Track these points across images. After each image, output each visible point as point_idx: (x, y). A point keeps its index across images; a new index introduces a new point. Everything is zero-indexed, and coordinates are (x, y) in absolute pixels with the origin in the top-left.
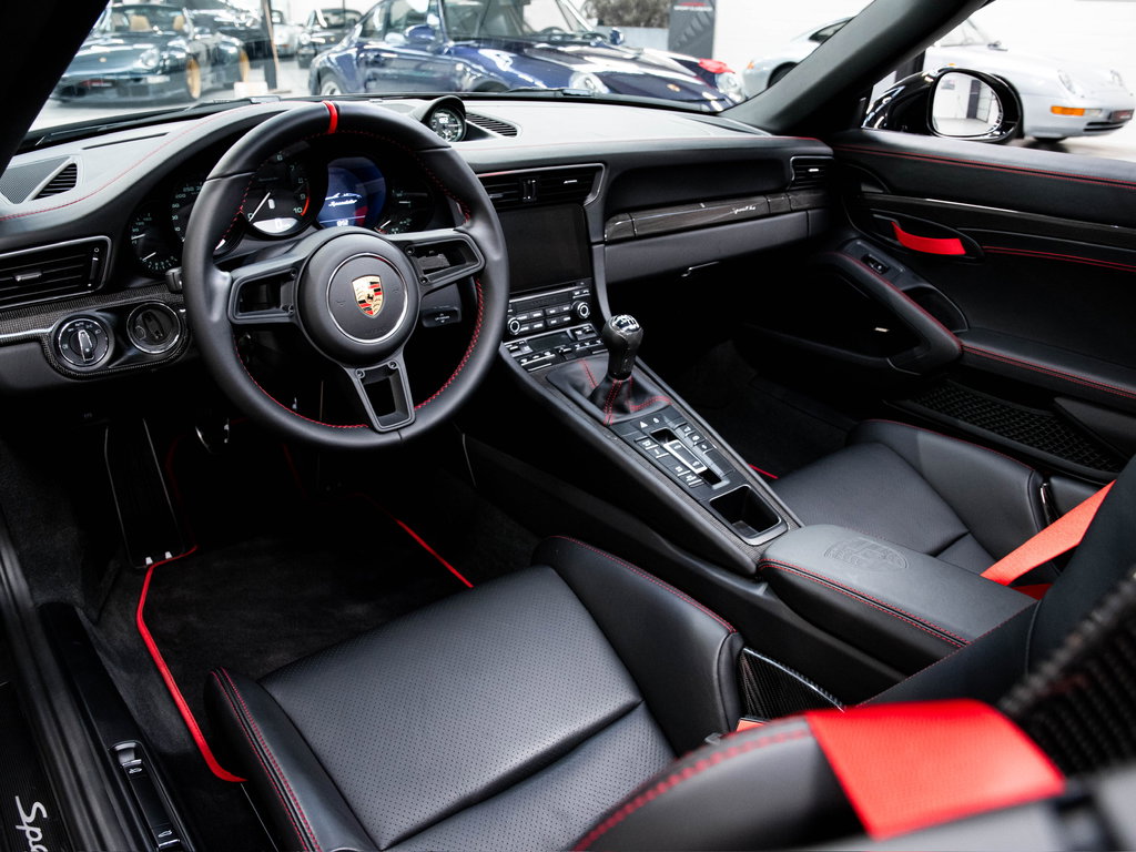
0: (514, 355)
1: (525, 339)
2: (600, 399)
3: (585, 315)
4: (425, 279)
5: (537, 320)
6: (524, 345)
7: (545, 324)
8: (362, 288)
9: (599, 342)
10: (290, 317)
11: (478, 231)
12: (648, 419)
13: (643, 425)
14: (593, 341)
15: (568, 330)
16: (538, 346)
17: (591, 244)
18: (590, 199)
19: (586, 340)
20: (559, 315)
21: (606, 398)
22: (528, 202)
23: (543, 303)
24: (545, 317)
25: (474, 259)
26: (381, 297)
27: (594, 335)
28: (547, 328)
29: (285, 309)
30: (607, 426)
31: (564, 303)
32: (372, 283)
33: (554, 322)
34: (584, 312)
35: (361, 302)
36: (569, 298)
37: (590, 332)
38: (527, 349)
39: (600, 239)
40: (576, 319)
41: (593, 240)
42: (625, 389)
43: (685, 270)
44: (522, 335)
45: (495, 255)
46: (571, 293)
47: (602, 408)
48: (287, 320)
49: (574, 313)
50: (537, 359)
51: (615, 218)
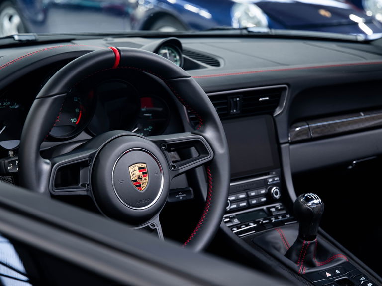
0: (228, 225)
1: (234, 214)
2: (294, 256)
3: (277, 197)
4: (174, 167)
5: (242, 200)
6: (234, 218)
7: (248, 203)
8: (134, 172)
9: (288, 216)
10: (87, 191)
11: (209, 134)
12: (331, 270)
13: (328, 275)
14: (284, 216)
15: (264, 207)
16: (244, 219)
17: (279, 144)
18: (278, 111)
19: (279, 215)
20: (258, 196)
21: (298, 255)
22: (235, 114)
23: (247, 187)
24: (248, 198)
25: (207, 153)
26: (147, 178)
27: (284, 212)
28: (249, 206)
29: (83, 185)
30: (301, 275)
31: (261, 187)
32: (140, 169)
33: (254, 202)
34: (276, 194)
35: (134, 181)
36: (264, 184)
37: (280, 209)
38: (236, 221)
39: (286, 140)
40: (270, 199)
41: (281, 141)
42: (313, 248)
43: (350, 163)
44: (232, 211)
45: (221, 150)
46: (266, 180)
47: (296, 262)
48: (85, 193)
49: (268, 195)
50: (244, 228)
51: (295, 125)
